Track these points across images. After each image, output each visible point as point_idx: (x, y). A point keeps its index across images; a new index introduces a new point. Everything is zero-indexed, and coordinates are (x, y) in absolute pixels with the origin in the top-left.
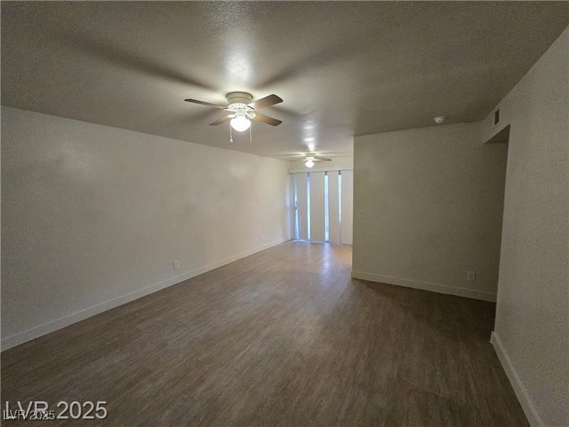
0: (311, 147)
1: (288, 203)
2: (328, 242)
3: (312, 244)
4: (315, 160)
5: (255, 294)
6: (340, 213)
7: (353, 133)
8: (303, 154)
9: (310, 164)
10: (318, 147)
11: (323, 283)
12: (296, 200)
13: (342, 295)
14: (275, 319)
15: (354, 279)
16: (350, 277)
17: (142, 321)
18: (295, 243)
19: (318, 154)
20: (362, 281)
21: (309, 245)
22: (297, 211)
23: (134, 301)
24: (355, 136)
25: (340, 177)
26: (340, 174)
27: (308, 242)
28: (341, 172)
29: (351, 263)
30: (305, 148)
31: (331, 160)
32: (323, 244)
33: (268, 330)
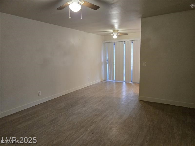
0: (116, 26)
1: (103, 60)
2: (124, 81)
3: (117, 83)
4: (118, 34)
5: (85, 109)
6: (132, 65)
7: (141, 15)
8: (111, 31)
9: (115, 37)
10: (120, 26)
11: (123, 103)
12: (107, 58)
13: (134, 109)
14: (96, 122)
15: (140, 101)
16: (138, 100)
17: (20, 124)
18: (106, 82)
19: (120, 31)
20: (145, 102)
21: (115, 83)
22: (107, 64)
23: (15, 113)
24: (143, 18)
25: (132, 44)
26: (132, 42)
27: (114, 81)
28: (133, 42)
29: (139, 92)
30: (112, 27)
31: (127, 34)
32: (122, 83)
33: (92, 127)
